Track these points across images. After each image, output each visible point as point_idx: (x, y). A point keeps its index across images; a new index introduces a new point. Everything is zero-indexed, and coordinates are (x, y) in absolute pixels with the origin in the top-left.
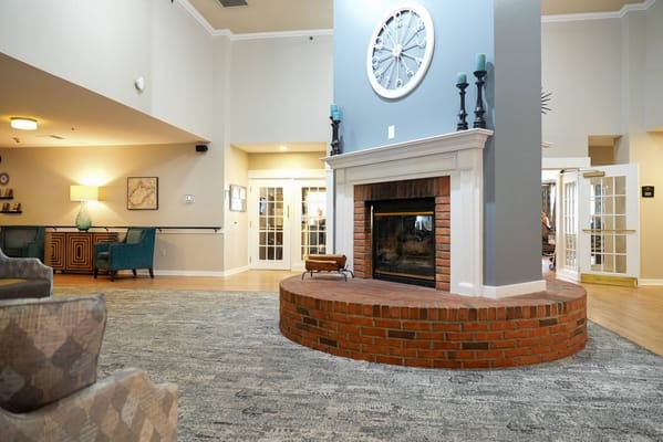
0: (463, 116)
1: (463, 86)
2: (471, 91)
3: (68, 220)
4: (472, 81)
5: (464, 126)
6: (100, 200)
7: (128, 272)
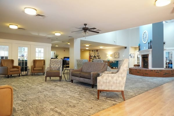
0: (149, 47)
1: (149, 43)
2: (150, 44)
3: (106, 59)
4: (150, 42)
5: (149, 48)
6: (111, 56)
7: (115, 68)
